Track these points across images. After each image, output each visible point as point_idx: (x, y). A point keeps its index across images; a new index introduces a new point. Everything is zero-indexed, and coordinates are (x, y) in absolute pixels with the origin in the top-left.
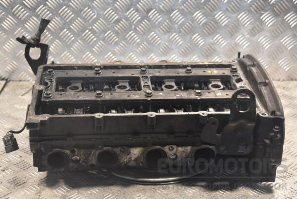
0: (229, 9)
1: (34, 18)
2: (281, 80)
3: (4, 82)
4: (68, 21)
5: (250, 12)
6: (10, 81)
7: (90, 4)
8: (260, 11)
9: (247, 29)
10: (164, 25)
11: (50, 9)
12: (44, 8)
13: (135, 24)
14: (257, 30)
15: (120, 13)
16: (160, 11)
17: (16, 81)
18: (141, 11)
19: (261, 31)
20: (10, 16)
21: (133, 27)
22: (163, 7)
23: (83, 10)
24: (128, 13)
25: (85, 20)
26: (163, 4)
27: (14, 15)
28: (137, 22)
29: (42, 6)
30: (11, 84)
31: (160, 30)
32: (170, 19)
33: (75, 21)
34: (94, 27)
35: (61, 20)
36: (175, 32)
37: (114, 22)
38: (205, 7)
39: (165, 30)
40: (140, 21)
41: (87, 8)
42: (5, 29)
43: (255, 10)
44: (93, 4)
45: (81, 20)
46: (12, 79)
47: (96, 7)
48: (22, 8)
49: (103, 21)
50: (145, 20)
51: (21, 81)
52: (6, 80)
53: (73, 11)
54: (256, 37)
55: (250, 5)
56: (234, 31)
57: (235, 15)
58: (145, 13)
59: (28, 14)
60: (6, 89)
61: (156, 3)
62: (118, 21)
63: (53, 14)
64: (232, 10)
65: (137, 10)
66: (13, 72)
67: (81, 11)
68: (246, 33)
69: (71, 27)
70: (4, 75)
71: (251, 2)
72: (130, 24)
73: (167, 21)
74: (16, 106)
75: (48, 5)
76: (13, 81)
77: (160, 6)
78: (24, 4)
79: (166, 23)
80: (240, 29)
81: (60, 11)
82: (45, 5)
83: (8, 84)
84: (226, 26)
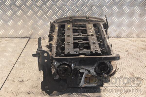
0: (130, 5)
1: (41, 11)
3: (28, 39)
4: (56, 12)
5: (140, 6)
6: (31, 38)
7: (65, 4)
8: (144, 5)
9: (138, 14)
10: (99, 13)
11: (48, 7)
12: (45, 6)
13: (85, 13)
14: (143, 14)
15: (79, 8)
16: (97, 7)
17: (33, 38)
18: (89, 7)
19: (145, 15)
20: (30, 10)
21: (85, 14)
22: (99, 5)
23: (62, 7)
24: (82, 8)
25: (63, 11)
26: (98, 4)
27: (32, 10)
28: (87, 12)
29: (44, 5)
30: (31, 40)
31: (97, 15)
32: (102, 10)
33: (59, 12)
34: (67, 14)
35: (52, 12)
36: (104, 16)
37: (76, 12)
38: (118, 4)
39: (99, 15)
40: (88, 11)
41: (64, 6)
42: (28, 16)
43: (142, 5)
44: (67, 4)
45: (61, 12)
46: (32, 37)
47: (68, 5)
48: (36, 7)
49: (71, 12)
50: (90, 11)
51: (35, 38)
52: (29, 38)
53: (58, 7)
54: (142, 18)
55: (140, 3)
56: (132, 15)
57: (132, 8)
58: (90, 8)
59: (38, 9)
60: (29, 42)
61: (95, 3)
62: (78, 11)
63: (49, 9)
64: (131, 5)
65: (87, 6)
66: (32, 35)
67: (61, 7)
68: (138, 16)
69: (57, 14)
70: (28, 36)
71: (140, 1)
72: (83, 13)
73: (101, 11)
74: (33, 50)
75: (47, 5)
76: (32, 38)
77: (97, 4)
78: (36, 5)
79: (100, 12)
80: (135, 14)
81: (52, 8)
82: (46, 5)
83: (30, 40)
84: (128, 13)
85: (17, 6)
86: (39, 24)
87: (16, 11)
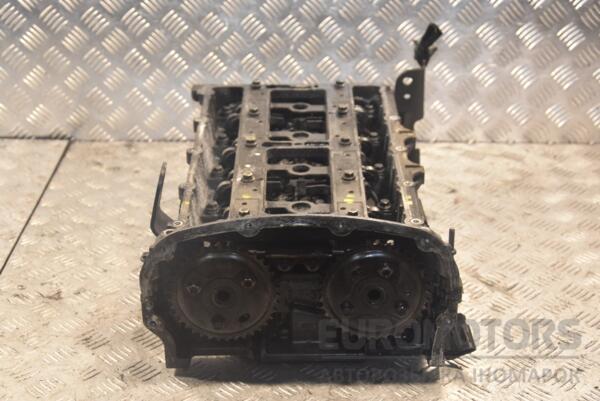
0: (461, 17)
2: (550, 143)
3: (64, 143)
4: (178, 35)
5: (498, 22)
6: (75, 140)
7: (217, 6)
8: (515, 20)
9: (493, 52)
10: (346, 45)
11: (146, 15)
12: (136, 13)
13: (295, 44)
14: (509, 53)
15: (270, 24)
16: (340, 20)
17: (86, 141)
18: (306, 19)
19: (517, 57)
20: (76, 28)
21: (292, 47)
22: (345, 12)
23: (204, 17)
24: (283, 23)
25: (207, 34)
26: (345, 8)
27: (83, 26)
28: (299, 39)
30: (76, 146)
31: (340, 53)
32: (358, 34)
33: (189, 36)
34: (223, 48)
35: (165, 35)
36: (365, 56)
37: (259, 39)
38: (420, 14)
39: (347, 53)
40: (305, 38)
41: (211, 14)
42: (68, 51)
43: (507, 20)
44: (222, 7)
45: (200, 35)
46: (78, 136)
47: (227, 12)
49: (240, 37)
50: (314, 37)
51: (93, 141)
52: (69, 139)
53: (187, 19)
54: (508, 68)
55: (498, 11)
56: (469, 56)
57: (472, 28)
58: (313, 25)
59: (107, 24)
60: (68, 155)
61: (333, 5)
62: (265, 38)
63: (152, 24)
64: (467, 19)
65: (299, 18)
66: (80, 126)
67: (200, 18)
68: (490, 60)
69: (183, 46)
70: (65, 131)
71: (500, 5)
72: (286, 42)
73: (352, 38)
74: (89, 184)
75: (143, 8)
76: (80, 141)
77: (341, 12)
78: (100, 5)
79: (349, 42)
80: (481, 53)
82: (139, 8)
83: (72, 147)
84: (456, 46)
85: (22, 10)
86: (108, 82)
87: (19, 30)
